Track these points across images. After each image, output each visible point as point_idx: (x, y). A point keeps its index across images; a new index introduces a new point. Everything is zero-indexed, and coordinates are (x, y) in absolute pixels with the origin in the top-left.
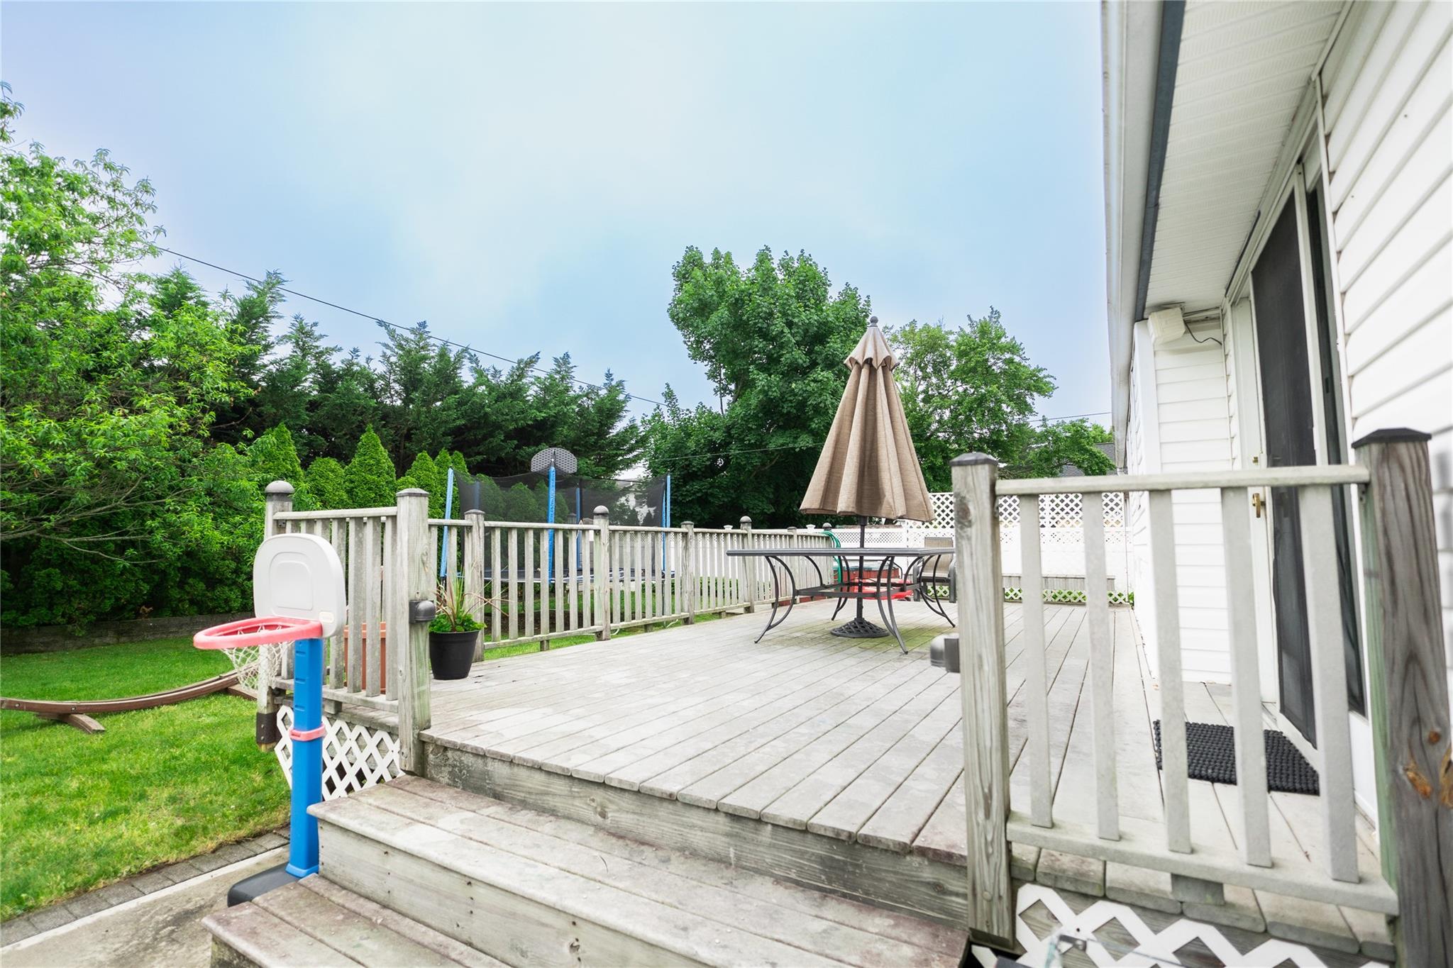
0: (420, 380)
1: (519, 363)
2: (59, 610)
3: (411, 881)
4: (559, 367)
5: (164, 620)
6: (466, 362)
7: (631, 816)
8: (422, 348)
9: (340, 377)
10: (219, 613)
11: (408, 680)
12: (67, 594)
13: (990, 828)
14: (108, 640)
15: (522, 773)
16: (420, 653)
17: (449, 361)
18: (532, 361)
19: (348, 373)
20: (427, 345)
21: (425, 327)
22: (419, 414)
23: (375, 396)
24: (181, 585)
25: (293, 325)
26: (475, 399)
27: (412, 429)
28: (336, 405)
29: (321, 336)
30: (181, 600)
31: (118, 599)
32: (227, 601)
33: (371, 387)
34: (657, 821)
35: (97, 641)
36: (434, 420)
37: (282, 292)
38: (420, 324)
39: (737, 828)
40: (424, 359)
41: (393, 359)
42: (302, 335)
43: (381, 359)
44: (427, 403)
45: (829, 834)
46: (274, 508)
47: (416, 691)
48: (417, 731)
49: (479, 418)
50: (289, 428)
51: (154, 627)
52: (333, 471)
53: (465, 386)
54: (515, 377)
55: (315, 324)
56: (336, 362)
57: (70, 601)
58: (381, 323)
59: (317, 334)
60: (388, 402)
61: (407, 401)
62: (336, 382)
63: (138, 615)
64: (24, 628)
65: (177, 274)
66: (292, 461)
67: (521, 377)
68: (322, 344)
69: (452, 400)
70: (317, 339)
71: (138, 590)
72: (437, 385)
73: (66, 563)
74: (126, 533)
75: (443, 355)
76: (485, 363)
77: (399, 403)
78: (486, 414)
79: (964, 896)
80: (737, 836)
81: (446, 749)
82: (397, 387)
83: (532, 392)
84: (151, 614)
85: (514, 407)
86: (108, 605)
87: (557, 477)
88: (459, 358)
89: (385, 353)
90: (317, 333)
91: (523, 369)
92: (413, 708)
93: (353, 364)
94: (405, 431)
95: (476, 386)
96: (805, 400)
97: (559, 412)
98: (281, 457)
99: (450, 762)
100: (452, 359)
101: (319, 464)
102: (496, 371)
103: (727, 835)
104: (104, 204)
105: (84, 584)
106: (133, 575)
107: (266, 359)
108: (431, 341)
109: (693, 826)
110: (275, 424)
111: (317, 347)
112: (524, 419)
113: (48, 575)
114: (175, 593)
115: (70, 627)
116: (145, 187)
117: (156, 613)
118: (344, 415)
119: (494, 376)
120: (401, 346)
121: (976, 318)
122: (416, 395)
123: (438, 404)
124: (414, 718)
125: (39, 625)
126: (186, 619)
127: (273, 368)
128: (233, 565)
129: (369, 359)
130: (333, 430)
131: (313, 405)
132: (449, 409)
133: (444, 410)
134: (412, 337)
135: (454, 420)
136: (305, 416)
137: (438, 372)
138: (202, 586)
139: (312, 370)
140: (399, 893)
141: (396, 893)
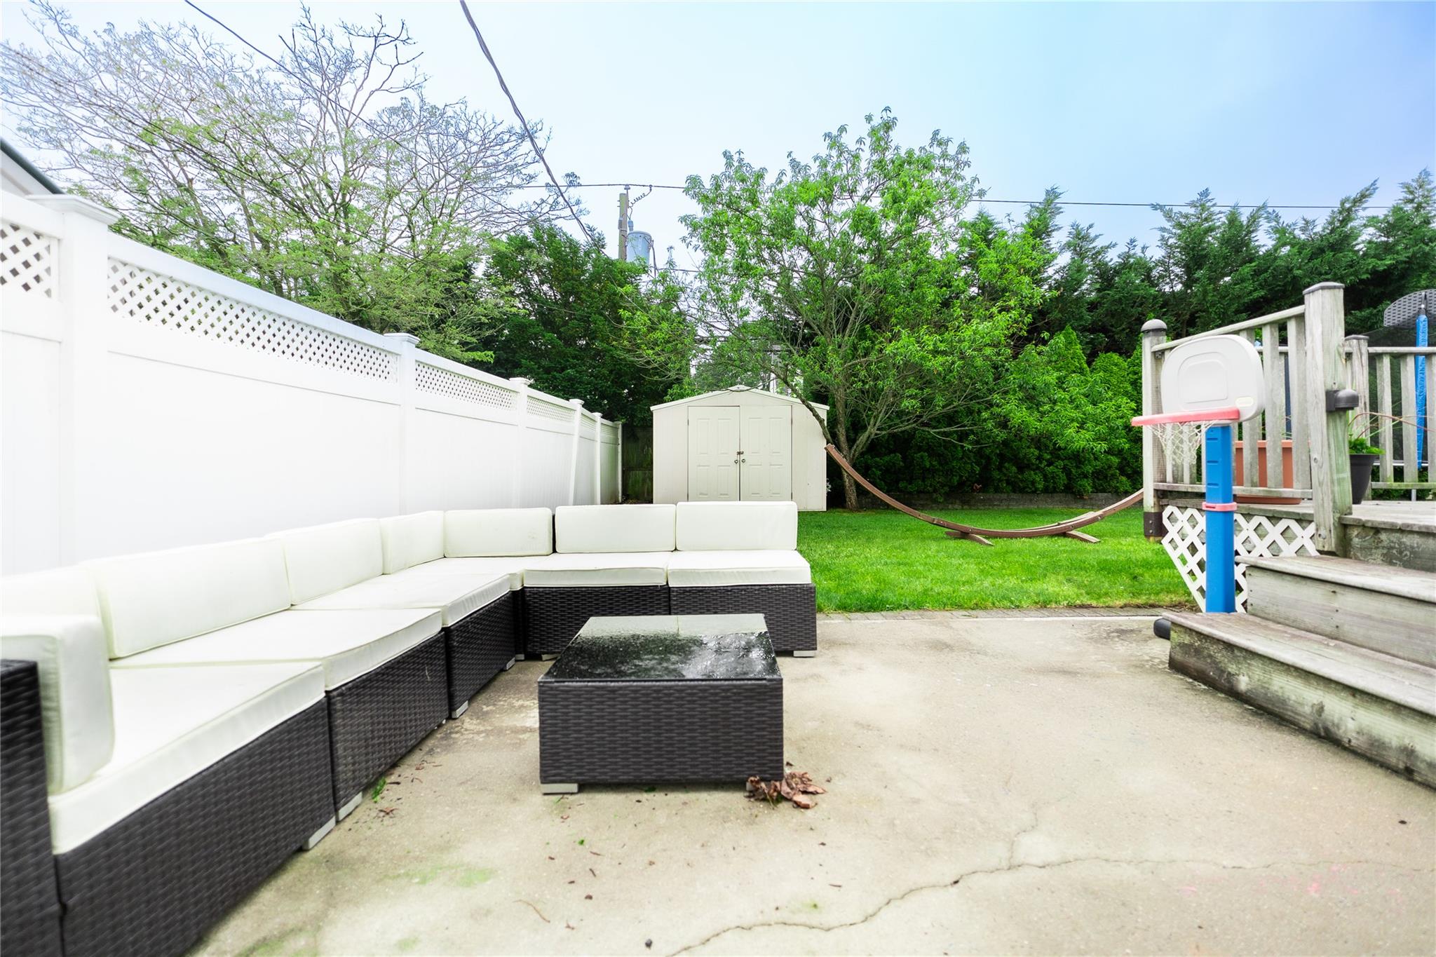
0: (1205, 256)
1: (1343, 203)
2: (928, 482)
4: (1412, 193)
5: (990, 495)
6: (1262, 221)
8: (1206, 219)
9: (1117, 272)
10: (1027, 492)
11: (1326, 466)
12: (932, 471)
14: (956, 506)
16: (1338, 441)
17: (1242, 226)
18: (1365, 195)
19: (1126, 266)
20: (1212, 214)
21: (1207, 195)
22: (1205, 293)
23: (1153, 285)
24: (1000, 468)
25: (1070, 233)
26: (1279, 262)
27: (1197, 312)
28: (1115, 301)
29: (1097, 237)
30: (1000, 480)
31: (961, 477)
32: (1033, 483)
33: (1148, 277)
35: (950, 506)
36: (1225, 297)
37: (1058, 205)
38: (1201, 194)
40: (1211, 229)
41: (1172, 241)
42: (1079, 241)
43: (1159, 243)
44: (1213, 280)
46: (1151, 342)
47: (1335, 477)
48: (1338, 515)
49: (1285, 285)
50: (1073, 328)
51: (984, 500)
52: (1116, 365)
53: (1262, 251)
54: (1337, 224)
55: (1091, 226)
56: (1113, 258)
57: (934, 477)
58: (1155, 207)
59: (1092, 235)
60: (1167, 289)
61: (1187, 285)
62: (1112, 279)
63: (973, 491)
64: (910, 493)
65: (981, 214)
66: (1079, 359)
67: (1344, 222)
68: (1099, 243)
69: (1246, 270)
70: (1093, 240)
71: (973, 471)
72: (1225, 258)
73: (930, 448)
74: (965, 426)
75: (1233, 220)
76: (1287, 218)
77: (1179, 287)
78: (1294, 277)
81: (1377, 531)
82: (1178, 270)
83: (1366, 236)
84: (981, 490)
85: (1338, 260)
86: (956, 480)
88: (1253, 219)
89: (1163, 236)
90: (1092, 233)
91: (1349, 210)
92: (1333, 492)
93: (1129, 257)
94: (1187, 316)
95: (1276, 249)
97: (1414, 254)
98: (1070, 356)
99: (1385, 544)
100: (1245, 223)
101: (1103, 359)
102: (1307, 222)
104: (938, 174)
105: (941, 464)
106: (969, 459)
107: (1050, 271)
108: (1216, 209)
110: (1061, 328)
111: (1094, 248)
112: (1356, 273)
113: (922, 457)
114: (996, 475)
115: (935, 496)
116: (963, 149)
117: (984, 490)
118: (1123, 310)
119: (1304, 230)
120: (1180, 226)
122: (1199, 274)
123: (1227, 279)
124: (1334, 502)
125: (919, 492)
126: (1004, 496)
127: (1057, 277)
128: (1037, 453)
129: (1144, 249)
130: (1112, 326)
131: (1093, 306)
132: (1243, 281)
133: (1235, 284)
134: (1192, 211)
135: (1250, 293)
136: (1088, 317)
137: (1225, 242)
138: (1014, 469)
139: (1090, 272)
140: (1353, 629)
141: (1346, 628)
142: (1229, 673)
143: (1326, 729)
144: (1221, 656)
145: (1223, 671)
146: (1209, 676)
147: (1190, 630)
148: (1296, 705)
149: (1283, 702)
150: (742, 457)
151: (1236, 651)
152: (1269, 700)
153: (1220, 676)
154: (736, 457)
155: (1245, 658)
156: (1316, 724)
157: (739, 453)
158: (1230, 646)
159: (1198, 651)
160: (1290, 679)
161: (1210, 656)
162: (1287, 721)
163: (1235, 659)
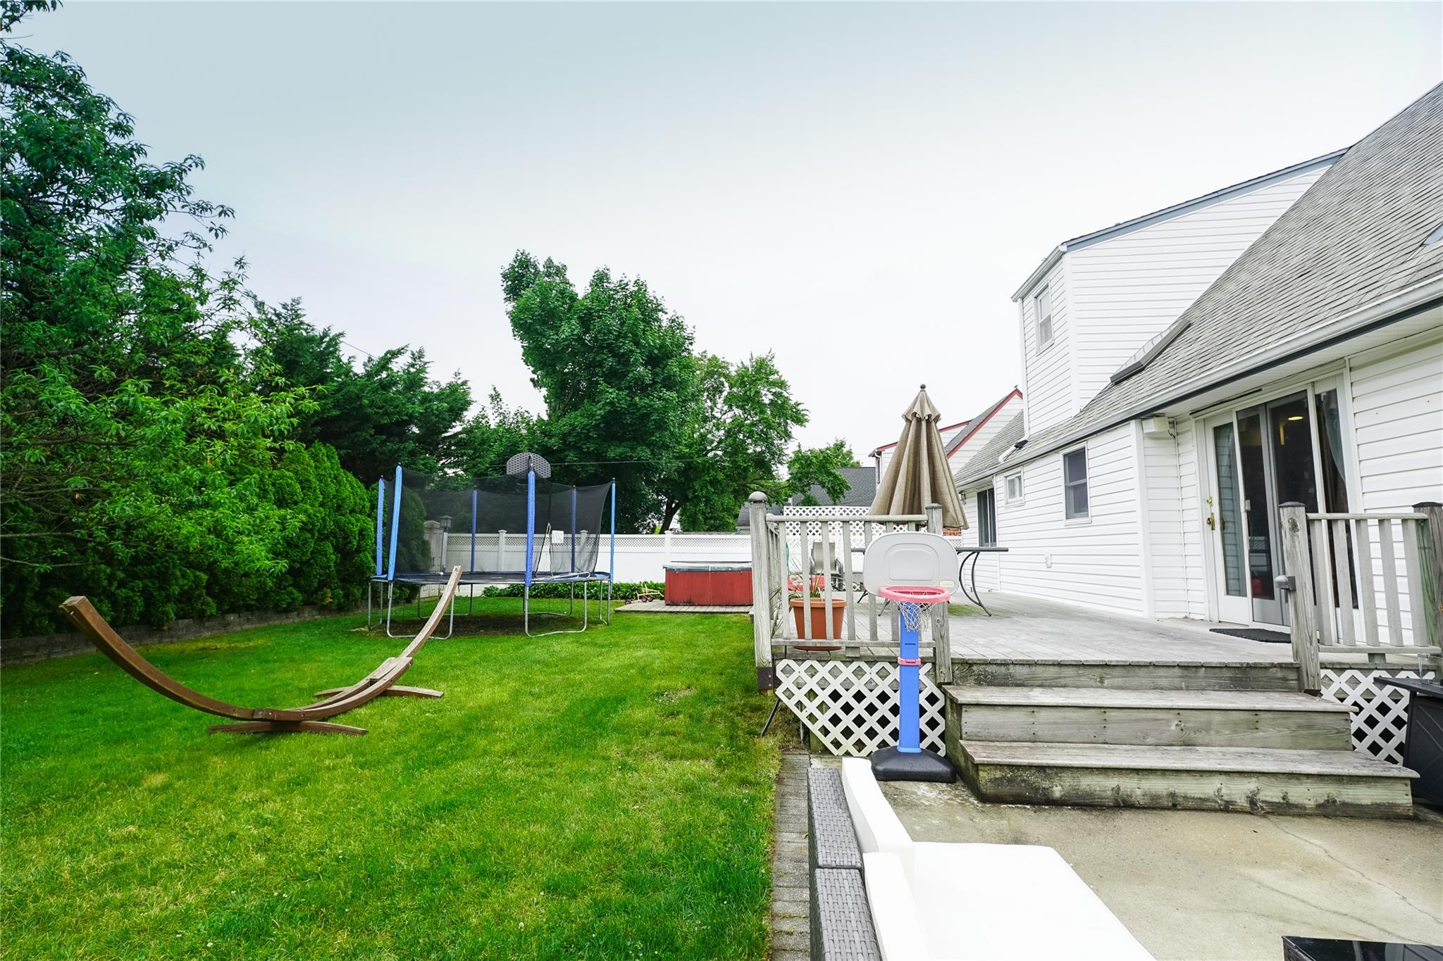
3: (1055, 723)
4: (414, 360)
7: (1120, 679)
13: (1312, 648)
15: (1039, 669)
18: (399, 352)
20: (301, 323)
34: (1138, 679)
39: (1186, 673)
45: (1238, 665)
54: (379, 368)
67: (383, 368)
79: (1295, 680)
80: (1186, 676)
81: (971, 665)
85: (393, 400)
87: (537, 481)
91: (389, 360)
96: (647, 415)
103: (1180, 677)
109: (1160, 677)
120: (270, 322)
121: (755, 356)
124: (948, 649)
140: (1043, 732)
141: (1040, 733)
142: (1044, 788)
143: (1124, 801)
144: (1033, 778)
145: (1037, 789)
146: (1026, 797)
147: (1001, 765)
148: (1101, 793)
149: (1091, 794)
151: (1047, 771)
152: (1080, 797)
153: (1036, 793)
155: (1056, 774)
156: (1117, 800)
158: (1041, 768)
159: (1010, 780)
160: (1094, 777)
161: (1024, 781)
162: (1097, 806)
163: (1049, 777)
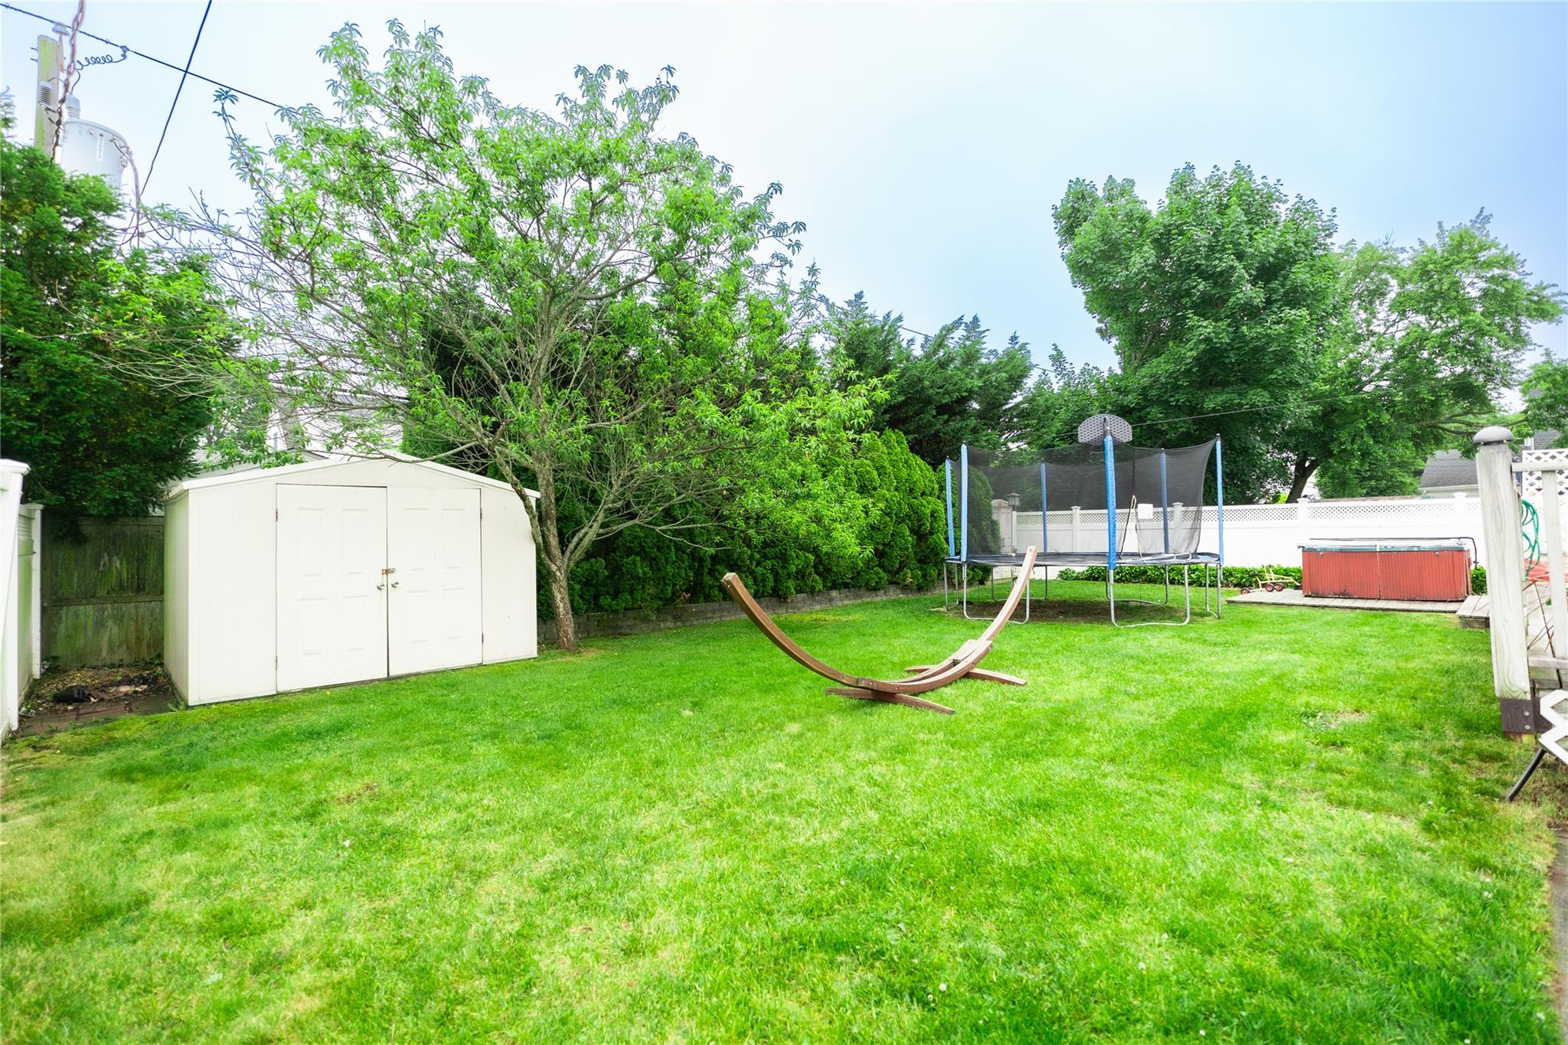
2: (638, 596)
4: (971, 332)
5: (702, 607)
8: (863, 321)
14: (668, 624)
18: (953, 326)
20: (864, 317)
21: (861, 297)
24: (712, 572)
35: (662, 625)
38: (857, 294)
49: (914, 393)
51: (696, 613)
54: (936, 346)
63: (684, 602)
67: (941, 345)
71: (688, 577)
85: (951, 377)
87: (1116, 447)
88: (893, 328)
91: (945, 336)
106: (683, 562)
115: (645, 612)
117: (695, 599)
120: (840, 321)
134: (850, 309)
150: (392, 578)
154: (381, 579)
157: (387, 572)
